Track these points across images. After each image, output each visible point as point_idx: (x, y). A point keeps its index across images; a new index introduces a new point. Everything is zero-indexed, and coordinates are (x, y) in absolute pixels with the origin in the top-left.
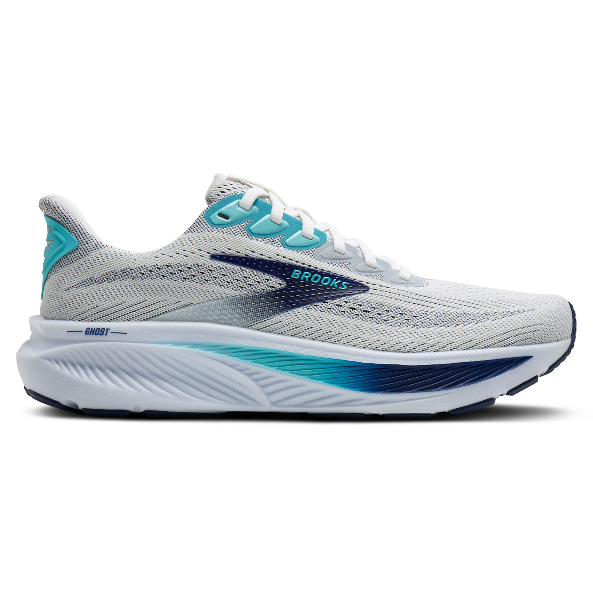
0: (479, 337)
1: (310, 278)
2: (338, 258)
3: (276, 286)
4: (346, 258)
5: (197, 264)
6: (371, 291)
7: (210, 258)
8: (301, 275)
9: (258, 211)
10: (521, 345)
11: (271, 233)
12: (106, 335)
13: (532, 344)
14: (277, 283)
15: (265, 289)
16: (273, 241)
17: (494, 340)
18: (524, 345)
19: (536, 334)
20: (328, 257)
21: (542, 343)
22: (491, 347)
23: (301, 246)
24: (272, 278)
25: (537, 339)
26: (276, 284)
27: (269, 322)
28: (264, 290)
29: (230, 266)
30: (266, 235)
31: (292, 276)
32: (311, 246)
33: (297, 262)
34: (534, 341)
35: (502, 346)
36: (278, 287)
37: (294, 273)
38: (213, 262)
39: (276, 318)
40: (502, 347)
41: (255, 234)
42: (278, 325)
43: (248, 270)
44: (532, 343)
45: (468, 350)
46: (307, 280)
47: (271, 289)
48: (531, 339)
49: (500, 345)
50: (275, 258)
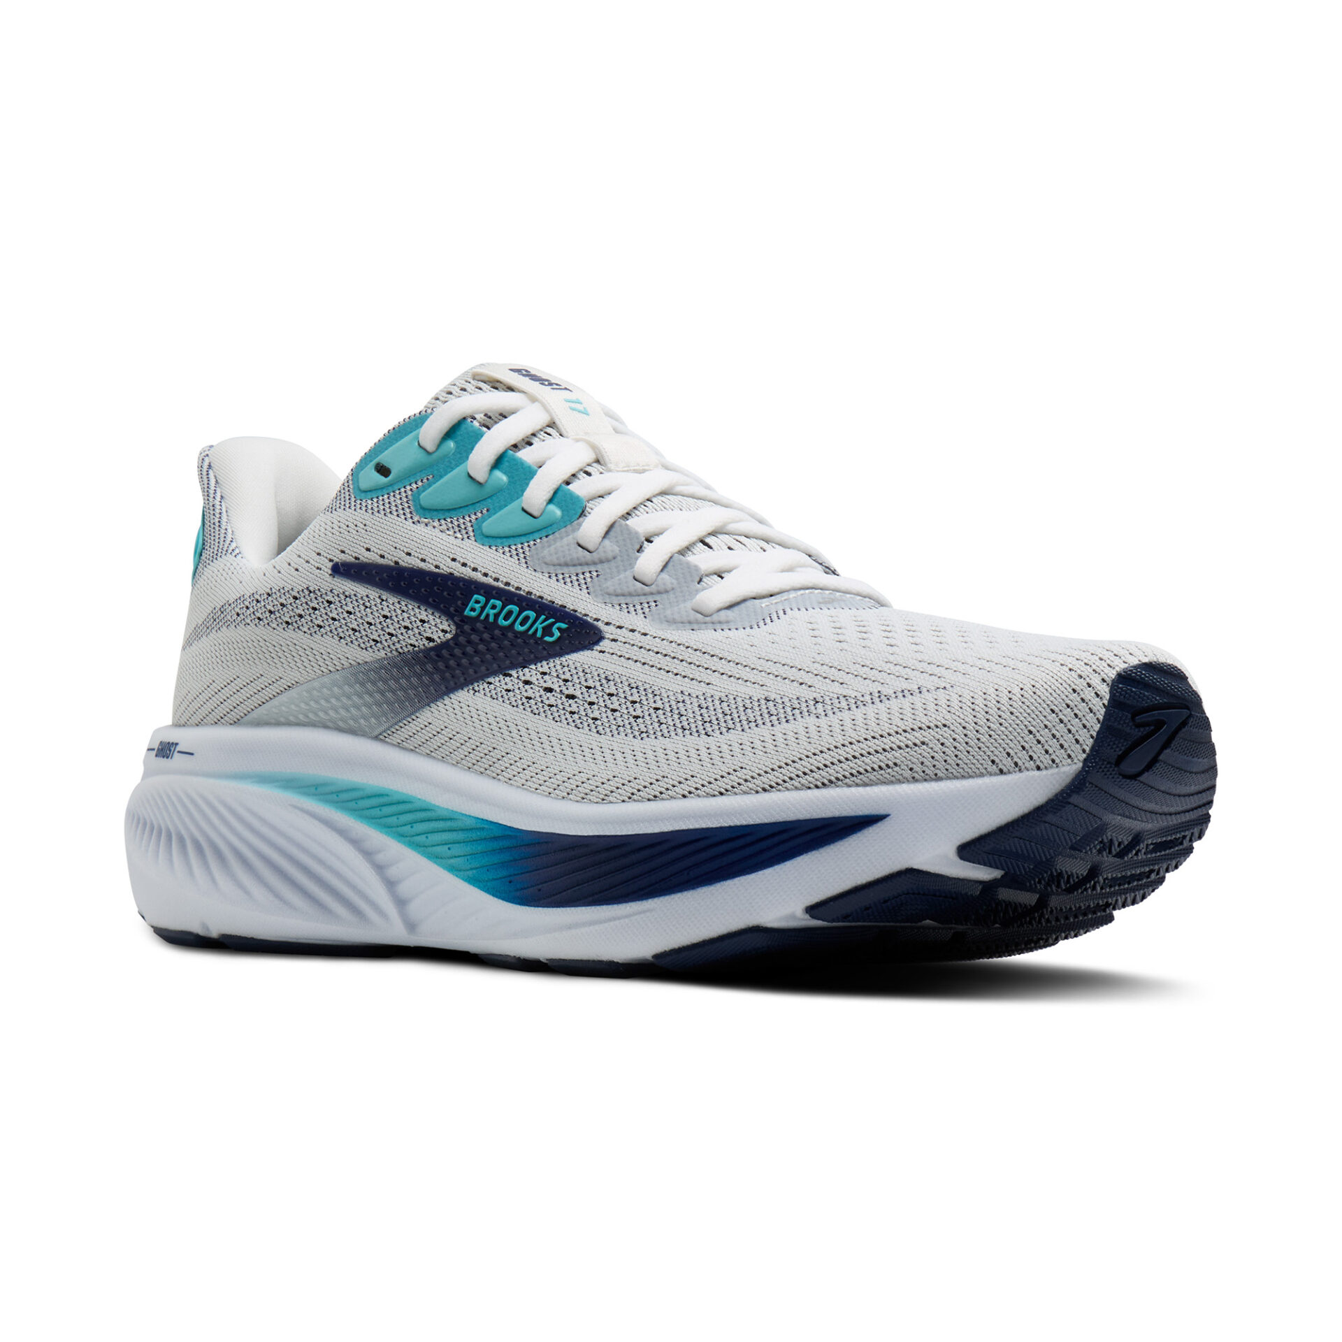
0: (755, 763)
1: (497, 616)
2: (577, 562)
3: (435, 637)
4: (596, 560)
5: (307, 588)
6: (605, 644)
7: (330, 572)
8: (483, 608)
9: (453, 451)
10: (865, 785)
11: (462, 505)
12: (171, 758)
13: (900, 782)
14: (438, 628)
15: (416, 644)
16: (459, 526)
17: (791, 771)
18: (877, 784)
19: (914, 755)
20: (556, 561)
21: (937, 778)
22: (779, 790)
23: (511, 533)
24: (431, 617)
25: (918, 768)
26: (437, 631)
27: (412, 727)
28: (415, 646)
29: (361, 590)
30: (449, 510)
31: (467, 612)
32: (532, 533)
33: (486, 575)
34: (908, 774)
35: (809, 788)
36: (439, 637)
37: (471, 604)
38: (334, 582)
39: (426, 715)
40: (809, 791)
41: (427, 509)
42: (426, 735)
43: (392, 599)
44: (901, 777)
45: (723, 797)
46: (491, 619)
47: (426, 645)
48: (897, 769)
49: (802, 785)
50: (447, 567)
